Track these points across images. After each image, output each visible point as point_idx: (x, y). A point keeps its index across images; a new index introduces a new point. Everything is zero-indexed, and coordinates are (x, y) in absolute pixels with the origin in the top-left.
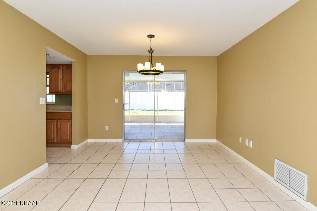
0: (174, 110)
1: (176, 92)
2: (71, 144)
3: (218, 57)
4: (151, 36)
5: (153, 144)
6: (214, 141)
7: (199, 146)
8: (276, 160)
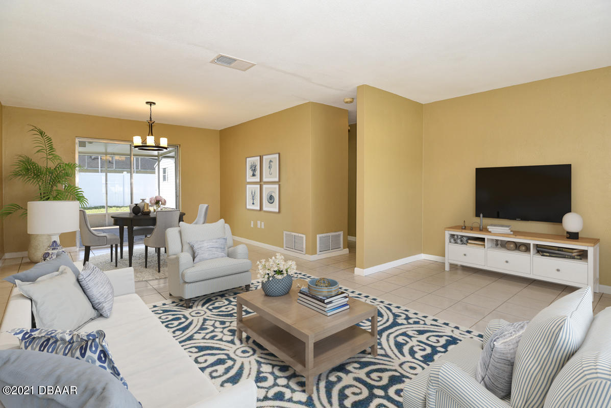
3: (221, 131)
4: (151, 103)
8: (285, 232)
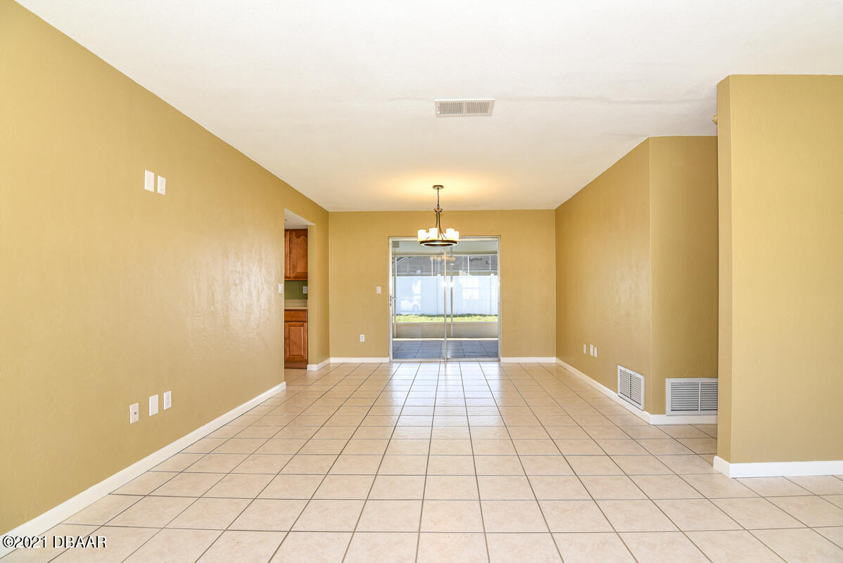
0: (489, 315)
1: (492, 275)
2: (307, 362)
3: (556, 210)
4: (438, 187)
5: (442, 365)
6: (553, 360)
7: (525, 369)
8: (620, 367)
